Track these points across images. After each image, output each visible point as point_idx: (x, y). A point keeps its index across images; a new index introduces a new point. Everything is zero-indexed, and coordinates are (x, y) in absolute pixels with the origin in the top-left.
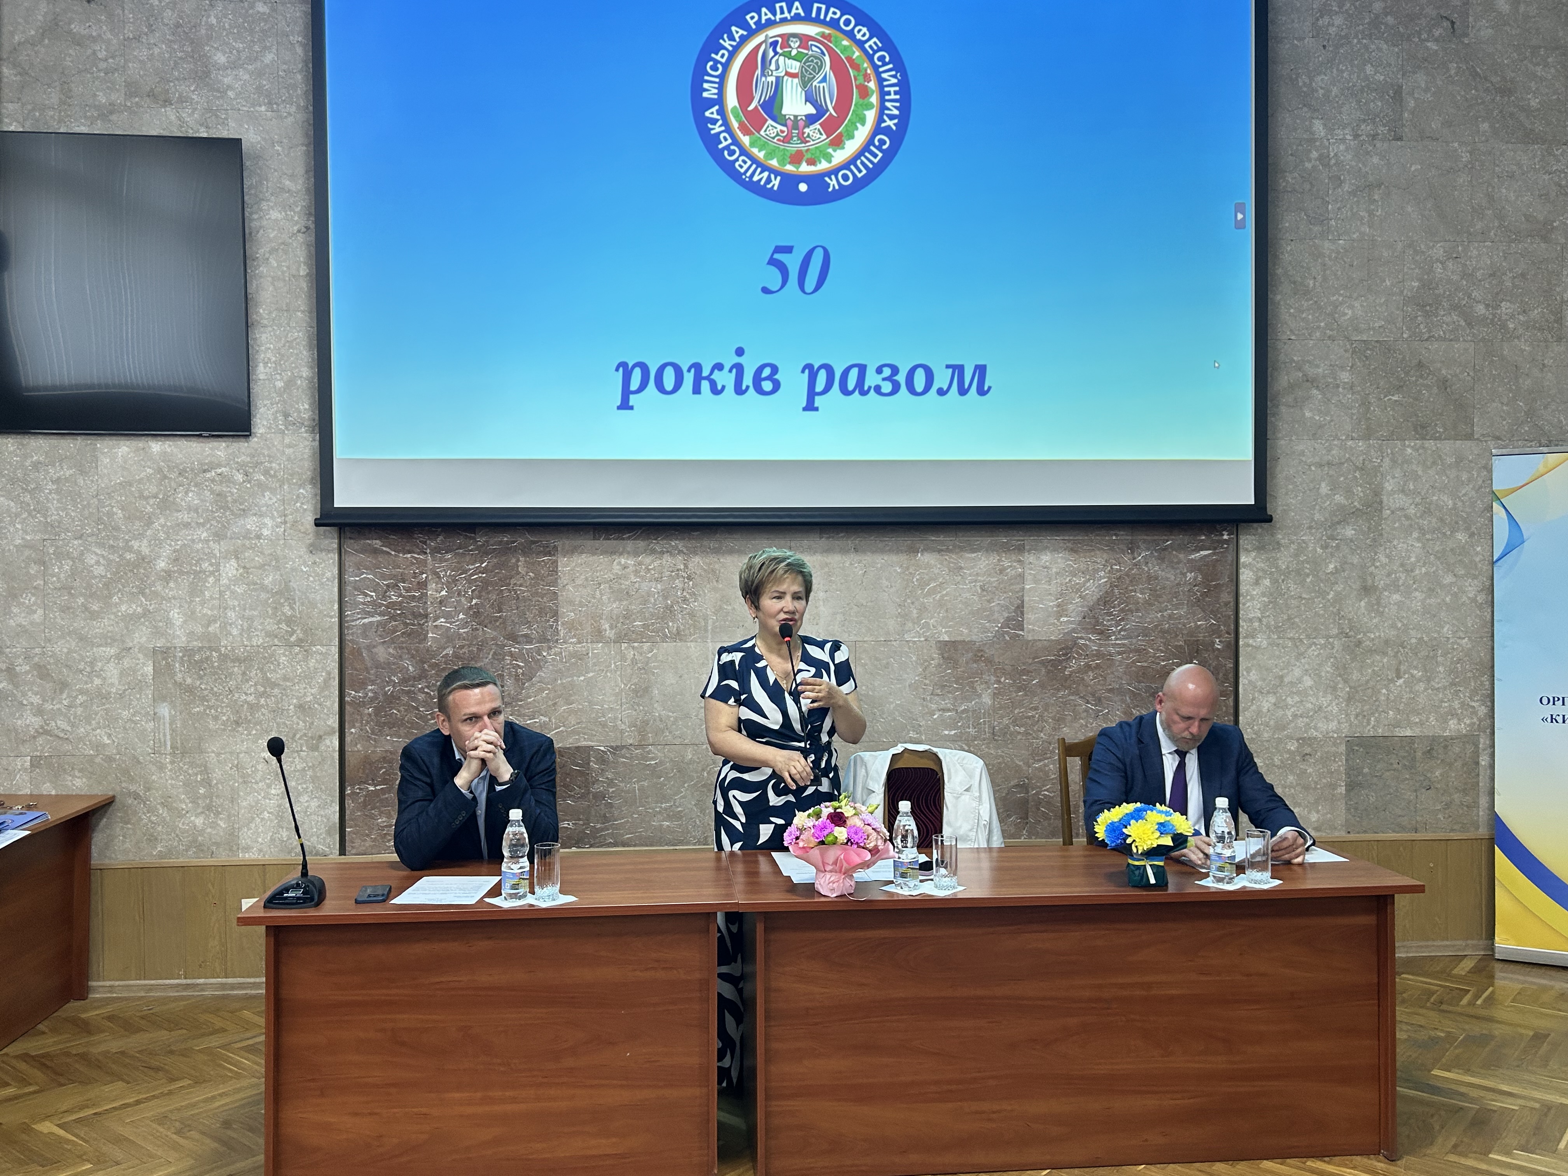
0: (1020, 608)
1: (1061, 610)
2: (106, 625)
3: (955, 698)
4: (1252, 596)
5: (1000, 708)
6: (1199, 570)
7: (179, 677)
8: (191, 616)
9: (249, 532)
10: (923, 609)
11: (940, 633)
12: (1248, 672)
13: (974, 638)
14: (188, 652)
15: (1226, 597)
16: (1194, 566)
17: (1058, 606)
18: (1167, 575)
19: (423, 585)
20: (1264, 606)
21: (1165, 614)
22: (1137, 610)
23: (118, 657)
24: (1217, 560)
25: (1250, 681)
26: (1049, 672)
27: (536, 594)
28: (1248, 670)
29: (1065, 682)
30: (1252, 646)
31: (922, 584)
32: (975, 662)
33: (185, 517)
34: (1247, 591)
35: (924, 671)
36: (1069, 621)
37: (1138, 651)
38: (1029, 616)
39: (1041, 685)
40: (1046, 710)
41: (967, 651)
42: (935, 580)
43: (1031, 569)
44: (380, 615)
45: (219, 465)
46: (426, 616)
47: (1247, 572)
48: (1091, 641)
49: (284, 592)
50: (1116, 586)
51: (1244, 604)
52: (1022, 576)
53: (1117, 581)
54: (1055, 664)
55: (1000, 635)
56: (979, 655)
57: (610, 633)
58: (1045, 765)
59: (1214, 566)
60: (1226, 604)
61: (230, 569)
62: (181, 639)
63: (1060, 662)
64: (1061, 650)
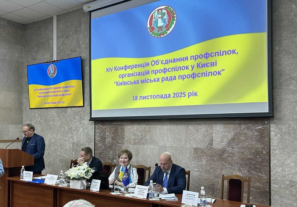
0: (212, 140)
1: (222, 141)
2: (67, 138)
3: (197, 161)
4: (274, 139)
5: (208, 165)
6: (259, 132)
7: (75, 147)
8: (77, 137)
9: (84, 123)
10: (190, 140)
11: (194, 146)
12: (273, 161)
13: (201, 147)
14: (76, 143)
15: (266, 139)
16: (258, 131)
17: (221, 140)
18: (250, 133)
19: (105, 132)
20: (278, 142)
21: (249, 143)
22: (242, 142)
23: (69, 144)
24: (264, 129)
25: (274, 163)
26: (219, 157)
27: (121, 134)
28: (274, 160)
29: (223, 159)
30: (274, 153)
31: (190, 134)
32: (202, 153)
33: (76, 120)
34: (273, 138)
35: (190, 154)
36: (224, 144)
37: (242, 153)
38: (214, 143)
39: (217, 160)
40: (218, 166)
41: (200, 151)
42: (193, 133)
43: (214, 131)
44: (100, 138)
45: (80, 112)
46: (106, 138)
47: (273, 132)
48: (229, 149)
49: (88, 133)
50: (236, 136)
51: (272, 141)
52: (212, 132)
53: (236, 134)
54: (220, 155)
55: (207, 147)
56: (202, 151)
57: (132, 143)
58: (218, 180)
59: (263, 131)
60: (267, 141)
61: (81, 129)
62: (75, 141)
63: (222, 154)
64: (222, 151)
